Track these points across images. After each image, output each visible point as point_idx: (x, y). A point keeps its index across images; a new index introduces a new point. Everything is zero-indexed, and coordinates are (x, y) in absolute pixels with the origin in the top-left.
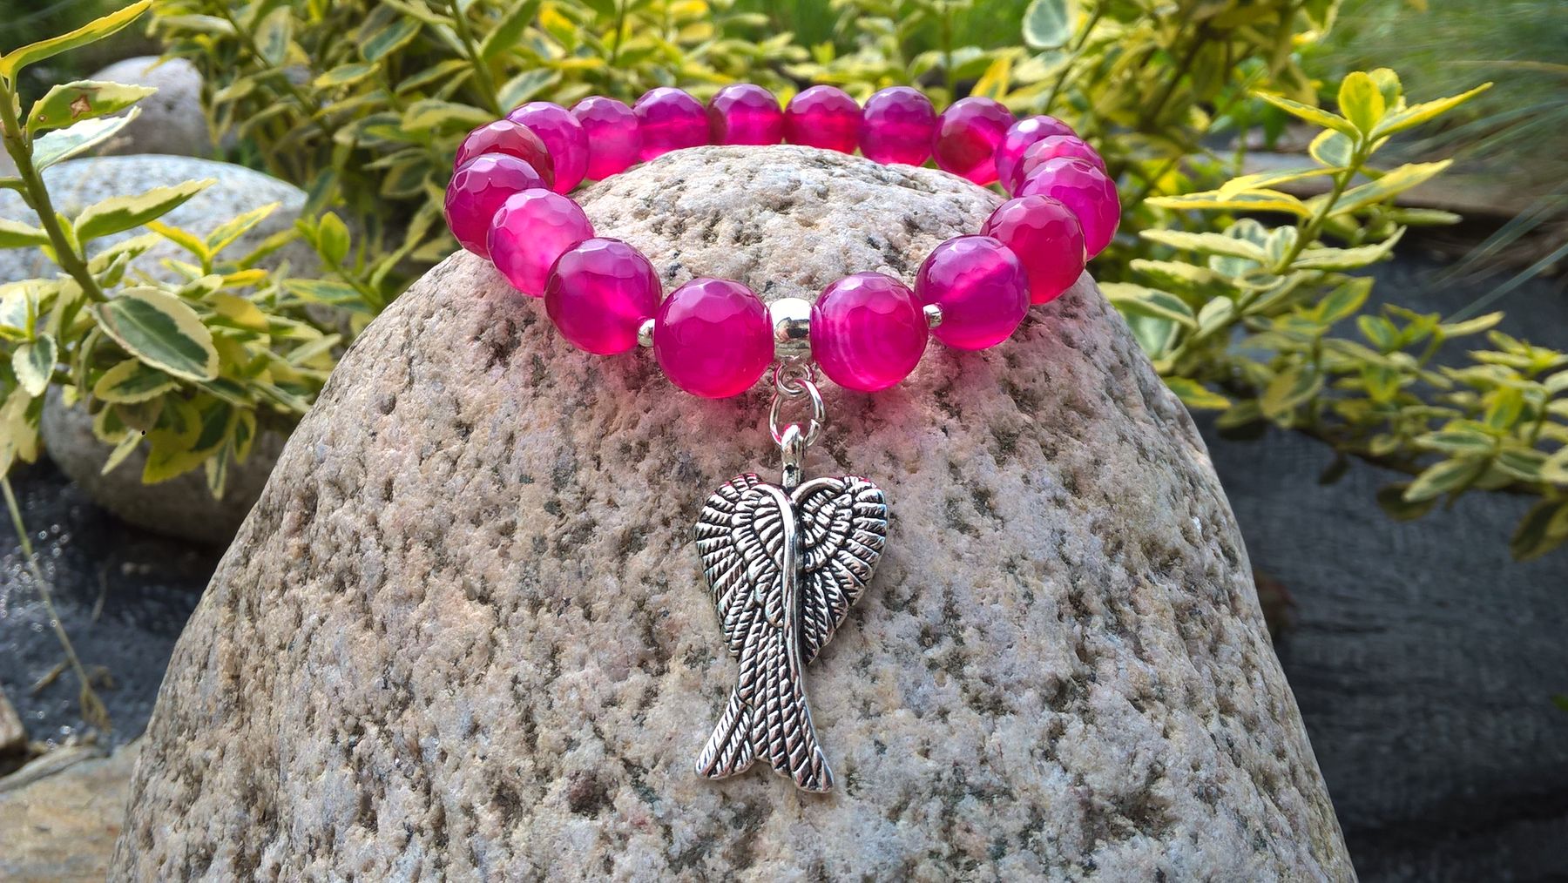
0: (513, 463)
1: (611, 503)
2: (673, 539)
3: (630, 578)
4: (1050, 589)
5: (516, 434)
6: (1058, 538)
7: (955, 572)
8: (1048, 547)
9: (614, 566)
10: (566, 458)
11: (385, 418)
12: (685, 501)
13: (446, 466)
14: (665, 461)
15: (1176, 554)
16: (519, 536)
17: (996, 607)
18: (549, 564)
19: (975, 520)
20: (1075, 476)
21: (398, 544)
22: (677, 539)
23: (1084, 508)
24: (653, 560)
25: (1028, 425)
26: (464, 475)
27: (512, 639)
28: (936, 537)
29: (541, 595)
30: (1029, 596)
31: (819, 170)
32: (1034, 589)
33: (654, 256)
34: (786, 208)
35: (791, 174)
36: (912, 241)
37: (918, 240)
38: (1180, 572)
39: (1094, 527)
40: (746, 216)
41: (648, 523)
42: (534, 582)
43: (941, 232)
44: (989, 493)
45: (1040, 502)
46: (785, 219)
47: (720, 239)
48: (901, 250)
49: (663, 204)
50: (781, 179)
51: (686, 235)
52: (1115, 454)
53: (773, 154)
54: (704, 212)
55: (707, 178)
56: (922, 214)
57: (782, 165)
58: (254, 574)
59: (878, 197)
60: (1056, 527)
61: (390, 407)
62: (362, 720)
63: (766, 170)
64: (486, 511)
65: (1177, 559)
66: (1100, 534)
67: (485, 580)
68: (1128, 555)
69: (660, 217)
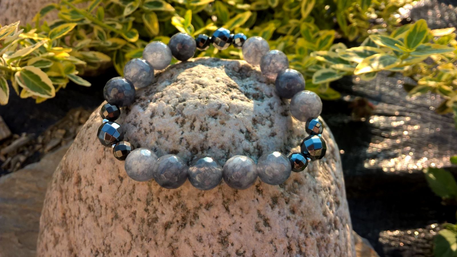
0: (135, 194)
1: (163, 213)
2: (179, 226)
3: (168, 236)
4: (282, 247)
5: (136, 185)
6: (286, 231)
7: (256, 245)
8: (283, 234)
9: (163, 232)
10: (150, 196)
11: (98, 165)
12: (183, 215)
13: (115, 189)
14: (178, 203)
16: (137, 216)
17: (266, 255)
18: (145, 226)
19: (262, 227)
20: (293, 208)
21: (104, 206)
22: (181, 227)
23: (295, 218)
24: (174, 232)
25: (282, 193)
26: (122, 193)
27: (136, 245)
28: (252, 234)
29: (144, 235)
30: (276, 250)
31: (228, 95)
32: (277, 248)
33: (175, 133)
34: (216, 117)
35: (218, 101)
36: (254, 128)
37: (256, 127)
38: (320, 228)
39: (297, 224)
40: (204, 120)
41: (173, 221)
42: (142, 231)
43: (263, 122)
44: (268, 219)
45: (282, 220)
46: (215, 122)
47: (195, 129)
48: (250, 132)
49: (179, 110)
50: (215, 104)
51: (185, 126)
52: (307, 196)
53: (214, 86)
54: (191, 117)
55: (192, 101)
56: (258, 116)
57: (216, 94)
58: (66, 188)
59: (245, 110)
60: (286, 227)
61: (99, 162)
62: (98, 250)
63: (211, 98)
64: (128, 206)
65: (320, 224)
66: (298, 225)
67: (128, 226)
68: (306, 229)
69: (178, 116)
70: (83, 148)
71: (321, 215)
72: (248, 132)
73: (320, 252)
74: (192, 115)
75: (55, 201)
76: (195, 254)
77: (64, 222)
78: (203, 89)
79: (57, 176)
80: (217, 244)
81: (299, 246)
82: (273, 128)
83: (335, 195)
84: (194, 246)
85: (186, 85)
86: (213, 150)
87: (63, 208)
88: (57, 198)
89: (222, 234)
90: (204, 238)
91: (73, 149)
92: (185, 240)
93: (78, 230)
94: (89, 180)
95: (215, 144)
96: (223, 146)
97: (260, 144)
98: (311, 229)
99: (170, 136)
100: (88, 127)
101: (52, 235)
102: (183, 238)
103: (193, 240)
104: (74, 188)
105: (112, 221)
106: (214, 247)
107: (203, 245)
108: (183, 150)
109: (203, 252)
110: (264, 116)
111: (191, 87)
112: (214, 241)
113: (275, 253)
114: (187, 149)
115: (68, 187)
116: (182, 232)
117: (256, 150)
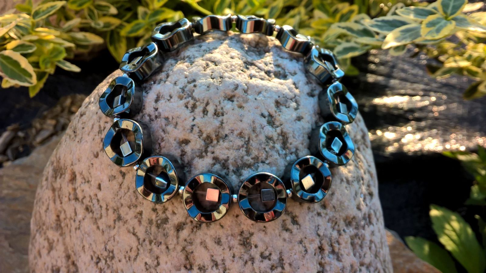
1: (174, 213)
3: (181, 239)
4: (313, 247)
6: (317, 229)
7: (283, 246)
8: (314, 233)
9: (175, 234)
11: (95, 159)
13: (117, 187)
15: (354, 218)
16: (143, 216)
17: (295, 257)
18: (154, 229)
19: (290, 226)
20: (325, 202)
21: (104, 207)
22: (195, 228)
23: (326, 214)
24: (187, 234)
26: (124, 191)
27: (144, 250)
28: (278, 234)
29: (152, 238)
30: (306, 251)
31: (245, 74)
32: (308, 249)
33: (185, 120)
34: (233, 99)
35: (234, 80)
36: (277, 112)
37: (279, 110)
38: (354, 223)
39: (329, 220)
40: (218, 104)
41: (186, 222)
42: (150, 234)
43: (287, 104)
44: (296, 216)
45: (312, 217)
46: (232, 105)
47: (209, 114)
48: (273, 116)
49: (188, 92)
50: (231, 84)
51: (197, 110)
52: (339, 189)
53: (229, 63)
54: (203, 100)
55: (204, 81)
56: (281, 97)
57: (231, 73)
58: (59, 186)
59: (265, 90)
60: (317, 225)
61: (97, 156)
62: (100, 257)
63: (225, 77)
64: (132, 205)
65: (354, 220)
66: (331, 222)
67: (134, 228)
68: (339, 226)
69: (188, 100)
70: (77, 140)
71: (355, 209)
72: (270, 116)
73: (355, 250)
74: (204, 98)
75: (46, 201)
76: (212, 258)
77: (59, 226)
78: (216, 67)
79: (48, 173)
80: (239, 246)
81: (331, 245)
82: (298, 111)
83: (369, 186)
84: (212, 249)
85: (196, 63)
86: (231, 138)
87: (56, 209)
88: (49, 197)
89: (244, 235)
90: (223, 240)
91: (64, 141)
92: (201, 243)
93: (75, 235)
94: (85, 177)
95: (232, 131)
96: (242, 134)
97: (285, 130)
98: (344, 225)
99: (179, 123)
100: (82, 115)
101: (45, 239)
102: (198, 241)
103: (210, 243)
104: (68, 186)
105: (115, 223)
106: (235, 249)
107: (222, 248)
108: (195, 139)
109: (223, 256)
110: (288, 97)
111: (202, 66)
112: (235, 242)
113: (305, 254)
114: (200, 137)
115: (61, 185)
116: (198, 234)
117: (281, 137)
